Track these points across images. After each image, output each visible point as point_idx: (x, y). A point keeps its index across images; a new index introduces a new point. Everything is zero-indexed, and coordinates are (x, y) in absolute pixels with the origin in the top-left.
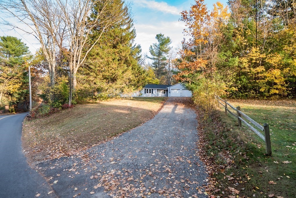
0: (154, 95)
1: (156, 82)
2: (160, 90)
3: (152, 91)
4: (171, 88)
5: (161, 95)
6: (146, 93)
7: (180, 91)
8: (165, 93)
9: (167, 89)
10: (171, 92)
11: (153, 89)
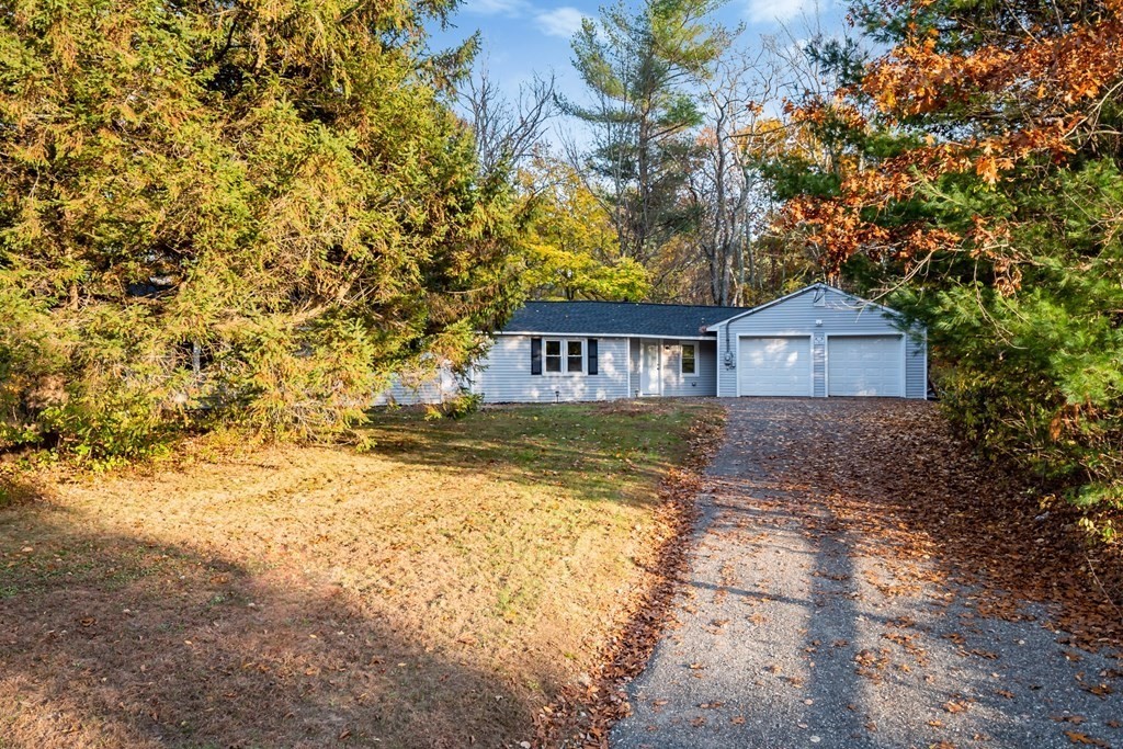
0: (610, 382)
1: (622, 286)
2: (656, 342)
3: (593, 357)
4: (742, 326)
5: (663, 385)
6: (540, 373)
7: (812, 350)
8: (692, 371)
9: (707, 338)
10: (738, 361)
11: (596, 341)
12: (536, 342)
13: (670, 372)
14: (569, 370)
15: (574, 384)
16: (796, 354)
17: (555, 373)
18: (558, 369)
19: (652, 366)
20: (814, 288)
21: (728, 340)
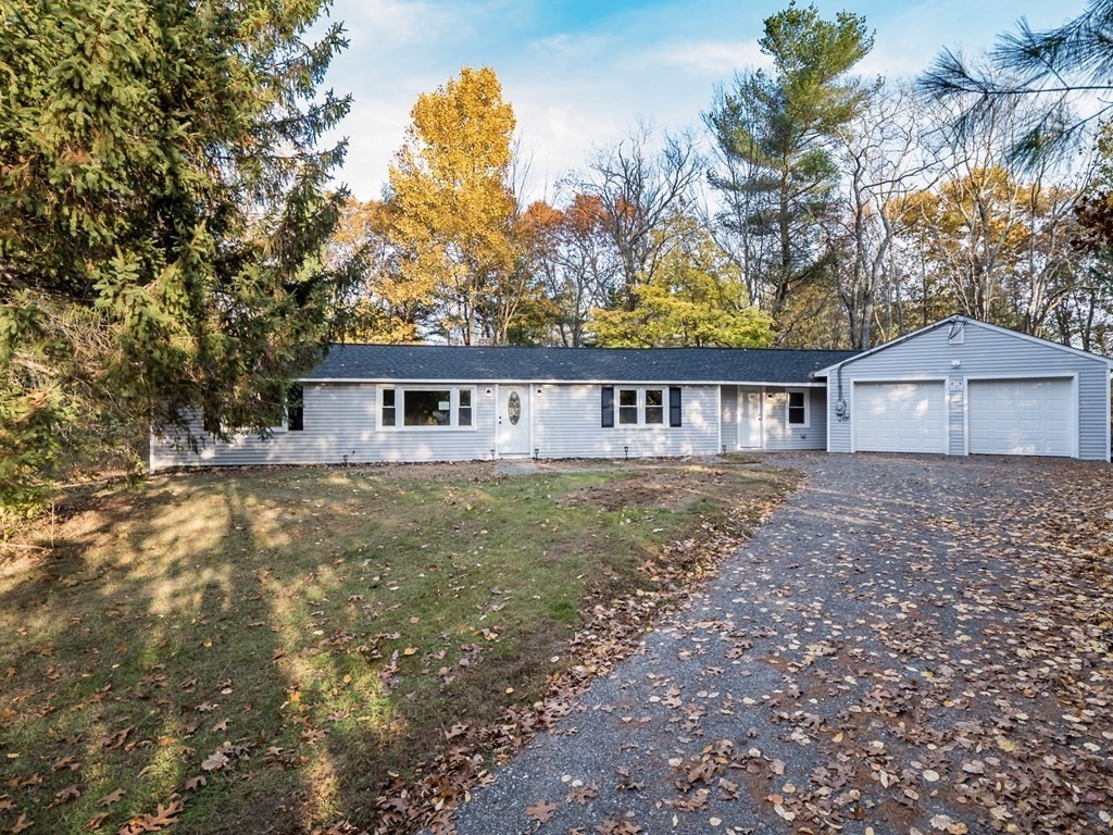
3: (676, 408)
4: (857, 370)
5: (765, 437)
6: (612, 426)
7: (947, 398)
8: (802, 421)
9: (816, 385)
10: (852, 411)
11: (679, 390)
12: (607, 391)
13: (775, 422)
14: (647, 422)
15: (654, 437)
16: (926, 402)
17: (630, 426)
18: (634, 421)
19: (753, 416)
20: (950, 322)
21: (840, 387)
